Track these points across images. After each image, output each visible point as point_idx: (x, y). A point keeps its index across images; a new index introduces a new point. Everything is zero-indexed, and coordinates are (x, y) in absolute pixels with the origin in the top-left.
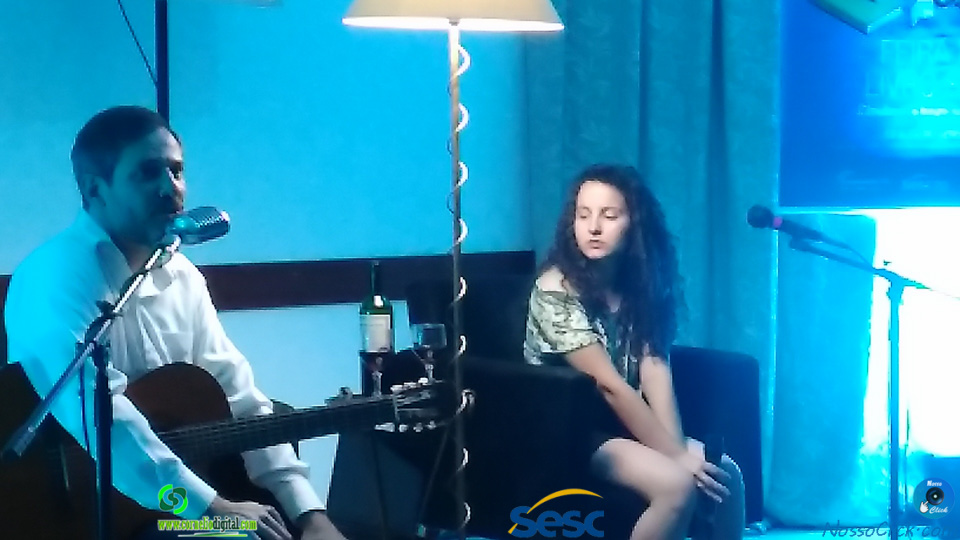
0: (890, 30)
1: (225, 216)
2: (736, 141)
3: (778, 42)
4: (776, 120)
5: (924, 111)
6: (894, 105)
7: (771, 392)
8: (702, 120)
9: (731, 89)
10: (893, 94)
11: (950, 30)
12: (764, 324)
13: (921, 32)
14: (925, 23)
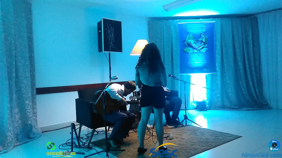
0: (191, 53)
1: (117, 77)
2: (174, 66)
3: (179, 55)
4: (179, 64)
5: (196, 62)
6: (192, 62)
7: (179, 94)
8: (170, 64)
9: (174, 60)
10: (192, 61)
11: (199, 53)
12: (178, 87)
13: (195, 53)
14: (195, 52)
